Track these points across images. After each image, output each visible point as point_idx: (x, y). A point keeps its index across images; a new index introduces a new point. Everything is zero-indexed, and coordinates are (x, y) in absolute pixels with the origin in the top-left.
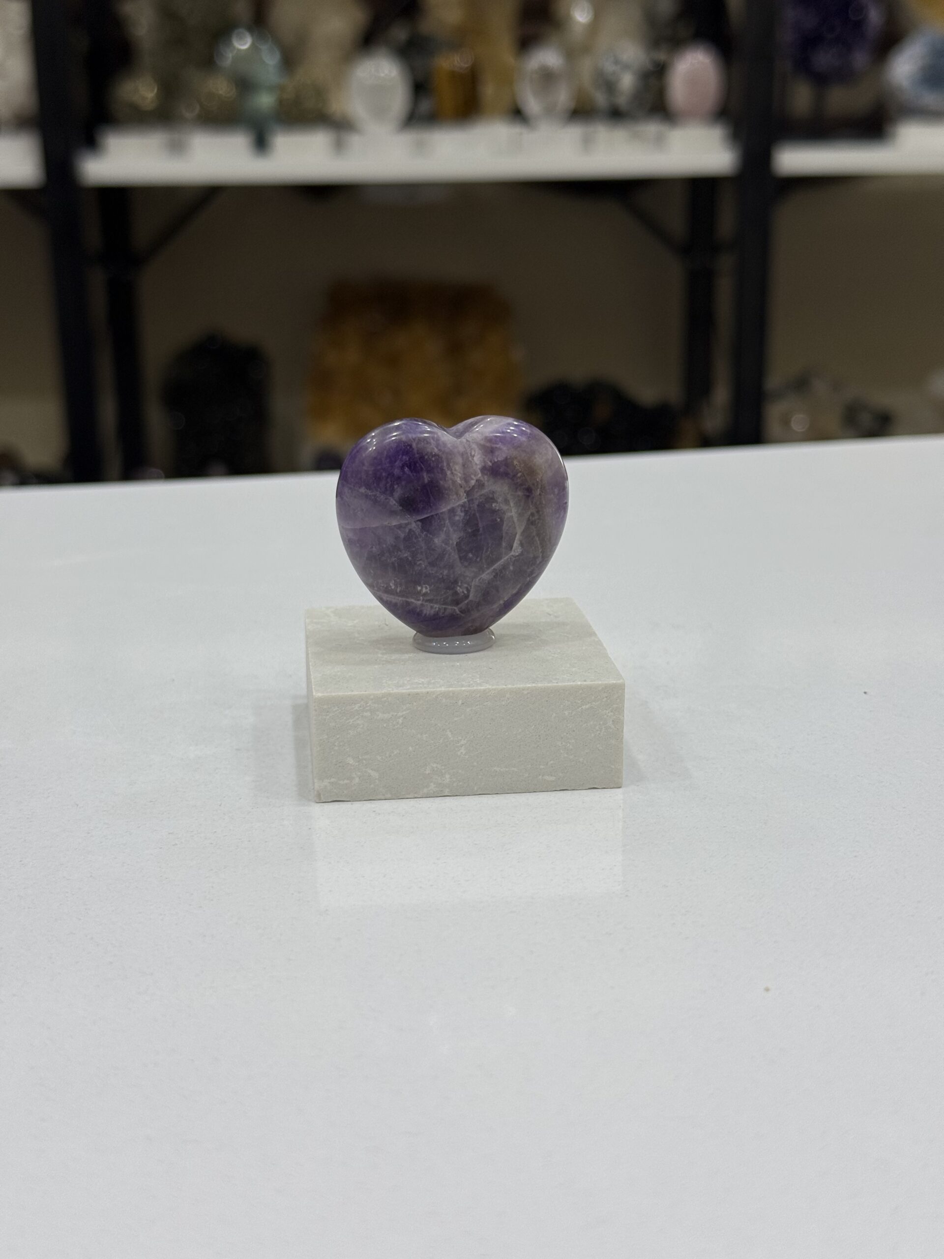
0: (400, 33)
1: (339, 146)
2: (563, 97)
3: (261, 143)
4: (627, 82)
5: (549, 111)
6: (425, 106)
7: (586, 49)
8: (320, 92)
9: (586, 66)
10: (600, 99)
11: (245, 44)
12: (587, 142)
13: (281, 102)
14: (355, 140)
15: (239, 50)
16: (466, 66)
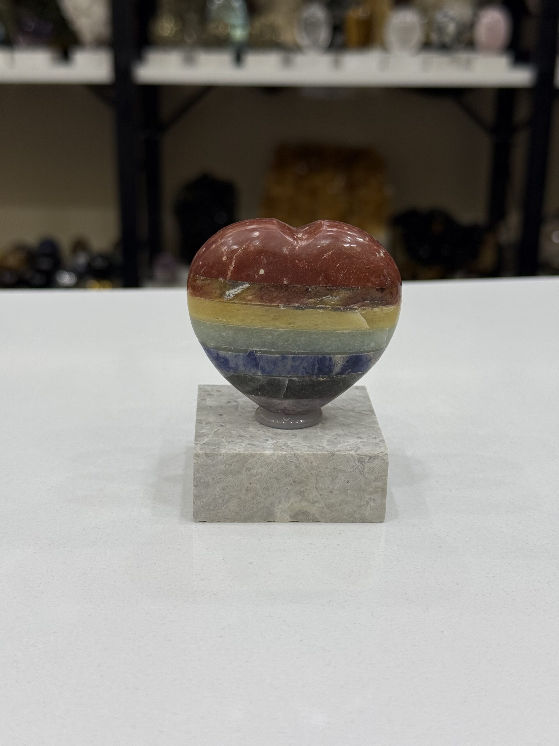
1: (287, 63)
3: (239, 59)
4: (451, 28)
6: (340, 39)
16: (366, 15)
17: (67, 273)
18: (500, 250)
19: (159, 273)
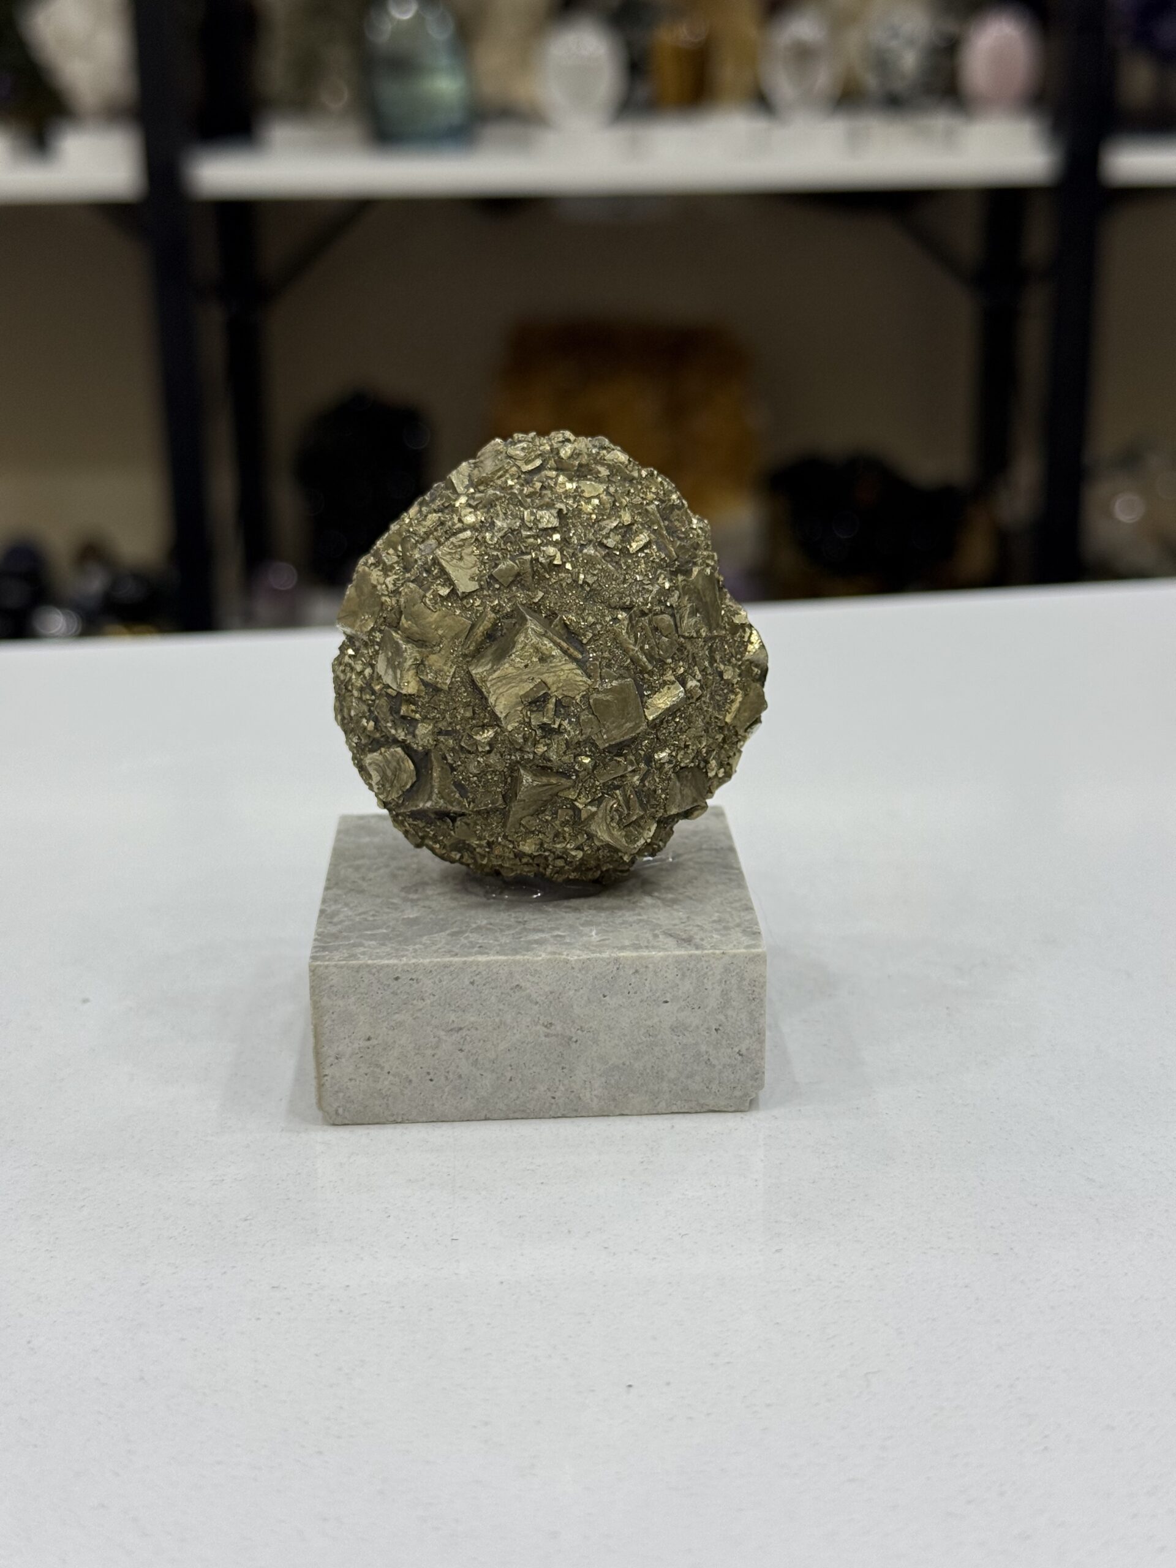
4: (909, 61)
5: (805, 97)
6: (643, 92)
7: (854, 16)
9: (853, 40)
10: (871, 81)
14: (548, 138)
16: (695, 40)
17: (60, 613)
19: (264, 609)
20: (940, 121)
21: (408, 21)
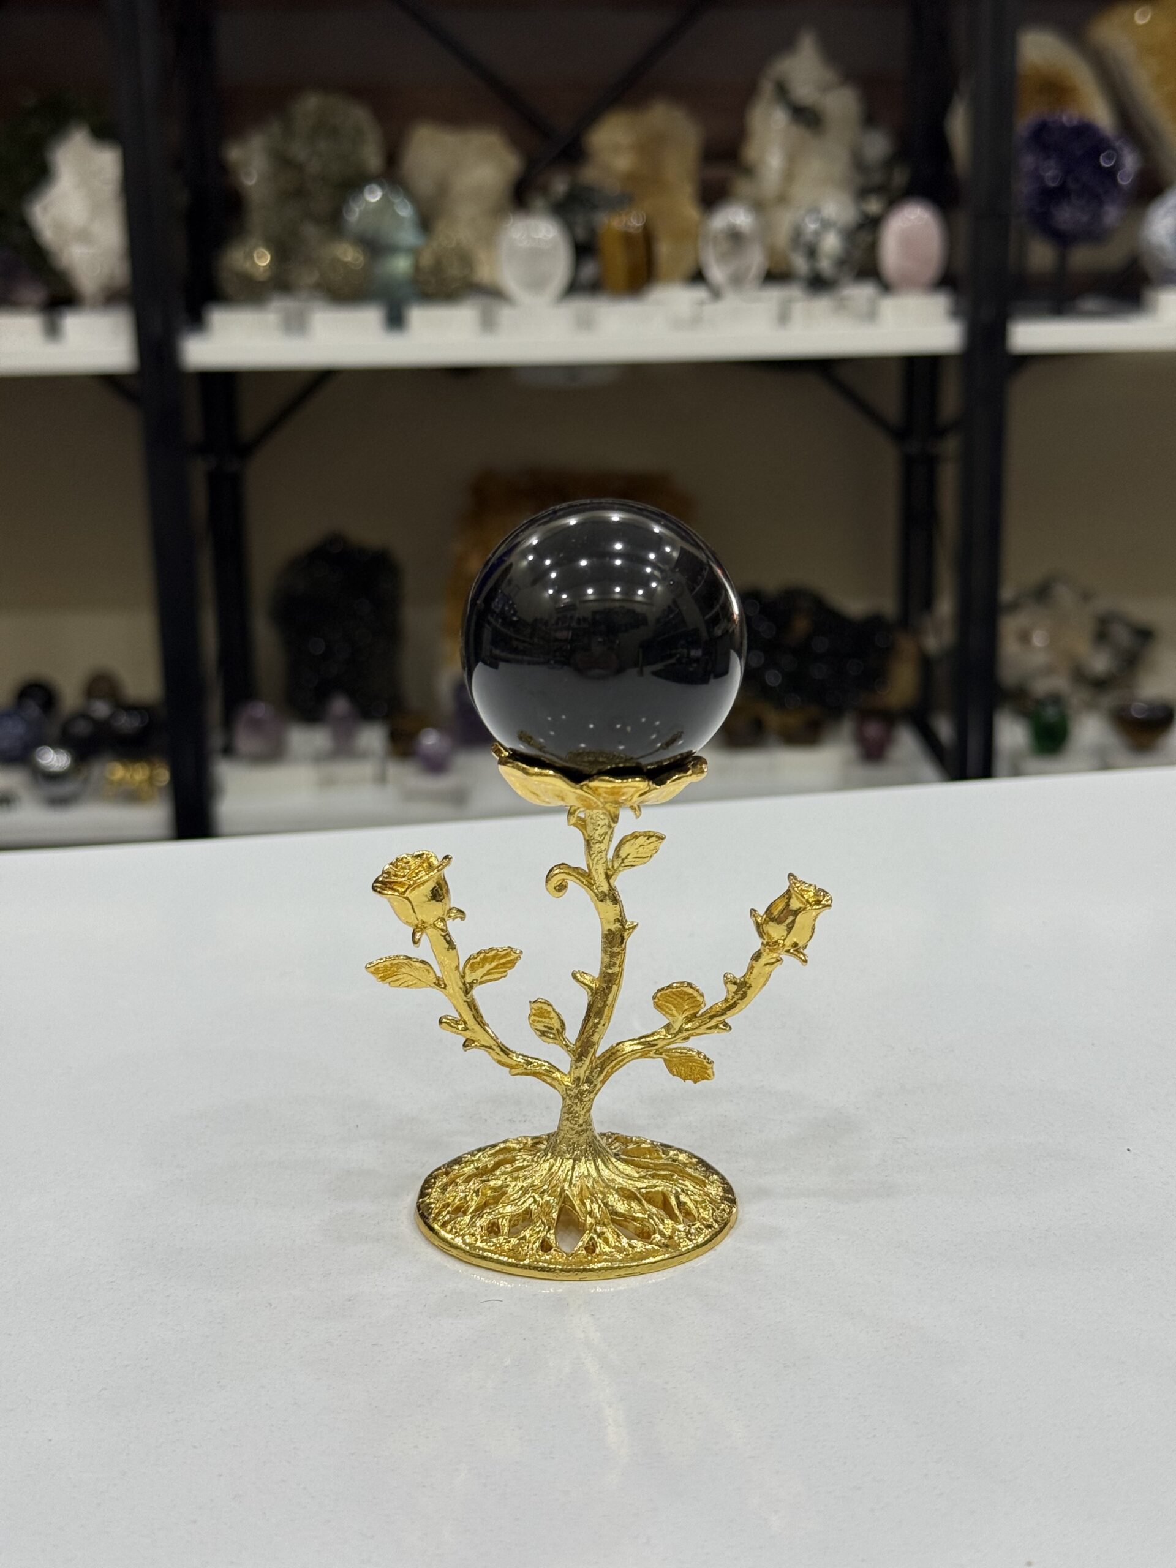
0: (560, 186)
1: (488, 323)
2: (756, 260)
3: (395, 320)
4: (831, 243)
5: (737, 281)
6: (589, 270)
7: (782, 199)
8: (466, 259)
9: (784, 221)
10: (800, 264)
11: (374, 198)
12: (784, 317)
13: (417, 268)
14: (505, 314)
15: (368, 203)
16: (639, 225)
18: (926, 664)
19: (245, 741)
20: (862, 293)
21: (377, 201)
